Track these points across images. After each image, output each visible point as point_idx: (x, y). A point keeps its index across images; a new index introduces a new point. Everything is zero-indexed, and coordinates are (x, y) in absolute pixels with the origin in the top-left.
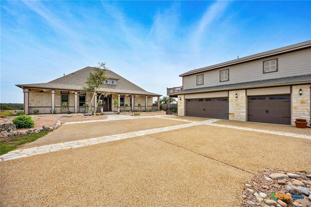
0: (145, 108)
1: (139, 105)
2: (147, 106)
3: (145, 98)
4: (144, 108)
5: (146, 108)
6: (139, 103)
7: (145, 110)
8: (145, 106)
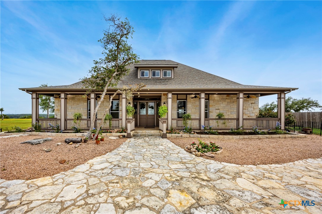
0: (238, 124)
1: (220, 117)
2: (244, 119)
3: (238, 98)
4: (232, 125)
5: (241, 125)
6: (221, 111)
7: (238, 128)
8: (238, 119)
